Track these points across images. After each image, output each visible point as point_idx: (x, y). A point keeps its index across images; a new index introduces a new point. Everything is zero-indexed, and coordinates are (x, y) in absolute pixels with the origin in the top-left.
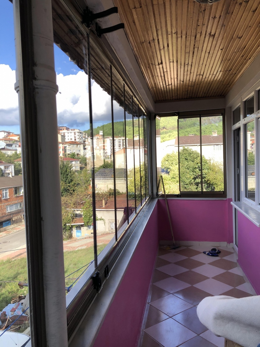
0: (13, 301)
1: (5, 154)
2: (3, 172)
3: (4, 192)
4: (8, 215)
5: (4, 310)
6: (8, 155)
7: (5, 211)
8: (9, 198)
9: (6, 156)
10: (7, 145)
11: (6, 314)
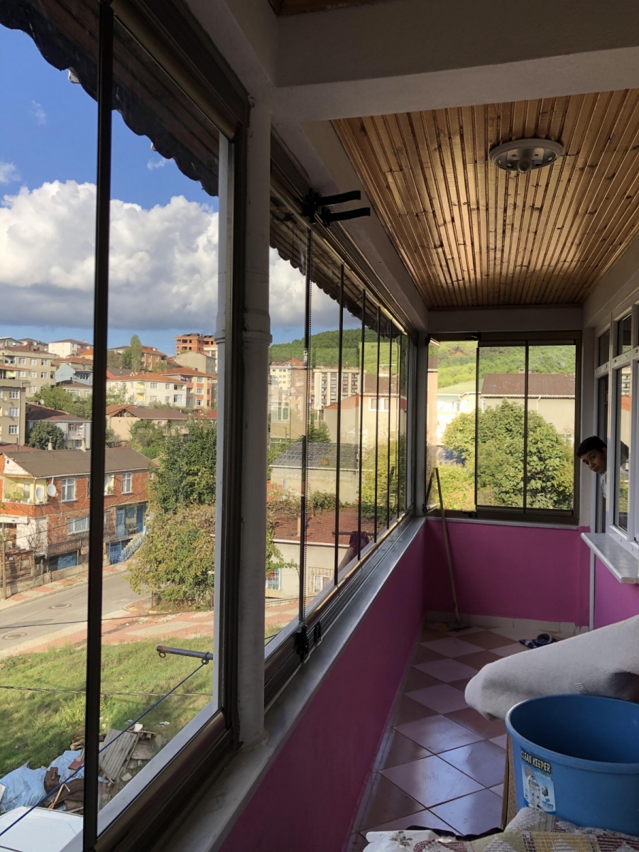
0: (76, 743)
1: (71, 395)
2: (65, 437)
3: (66, 485)
4: (71, 541)
5: (53, 764)
6: (78, 398)
7: (64, 531)
8: (76, 502)
9: (74, 400)
10: (77, 374)
11: (59, 774)
